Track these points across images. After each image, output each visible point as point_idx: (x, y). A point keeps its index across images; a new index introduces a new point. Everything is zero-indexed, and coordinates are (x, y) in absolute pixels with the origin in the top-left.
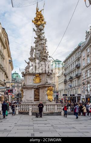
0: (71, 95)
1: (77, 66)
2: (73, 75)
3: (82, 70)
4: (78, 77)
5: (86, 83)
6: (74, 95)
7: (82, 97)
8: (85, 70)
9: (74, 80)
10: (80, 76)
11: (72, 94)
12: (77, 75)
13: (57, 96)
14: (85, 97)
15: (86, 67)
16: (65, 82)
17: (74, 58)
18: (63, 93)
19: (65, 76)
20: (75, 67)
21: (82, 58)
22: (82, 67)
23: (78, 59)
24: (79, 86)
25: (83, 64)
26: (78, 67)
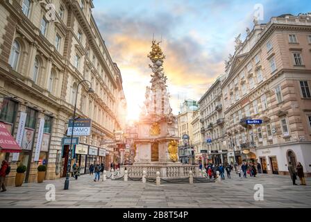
0: (212, 152)
1: (217, 108)
2: (214, 121)
3: (225, 113)
4: (221, 124)
5: (233, 133)
6: (217, 151)
7: (229, 155)
8: (229, 113)
9: (215, 129)
10: (223, 122)
11: (214, 149)
12: (218, 121)
13: (193, 152)
14: (233, 155)
15: (230, 110)
16: (203, 132)
17: (212, 97)
18: (201, 148)
19: (203, 123)
20: (214, 109)
21: (224, 97)
22: (224, 110)
23: (219, 99)
24: (223, 137)
25: (226, 105)
26: (219, 110)
